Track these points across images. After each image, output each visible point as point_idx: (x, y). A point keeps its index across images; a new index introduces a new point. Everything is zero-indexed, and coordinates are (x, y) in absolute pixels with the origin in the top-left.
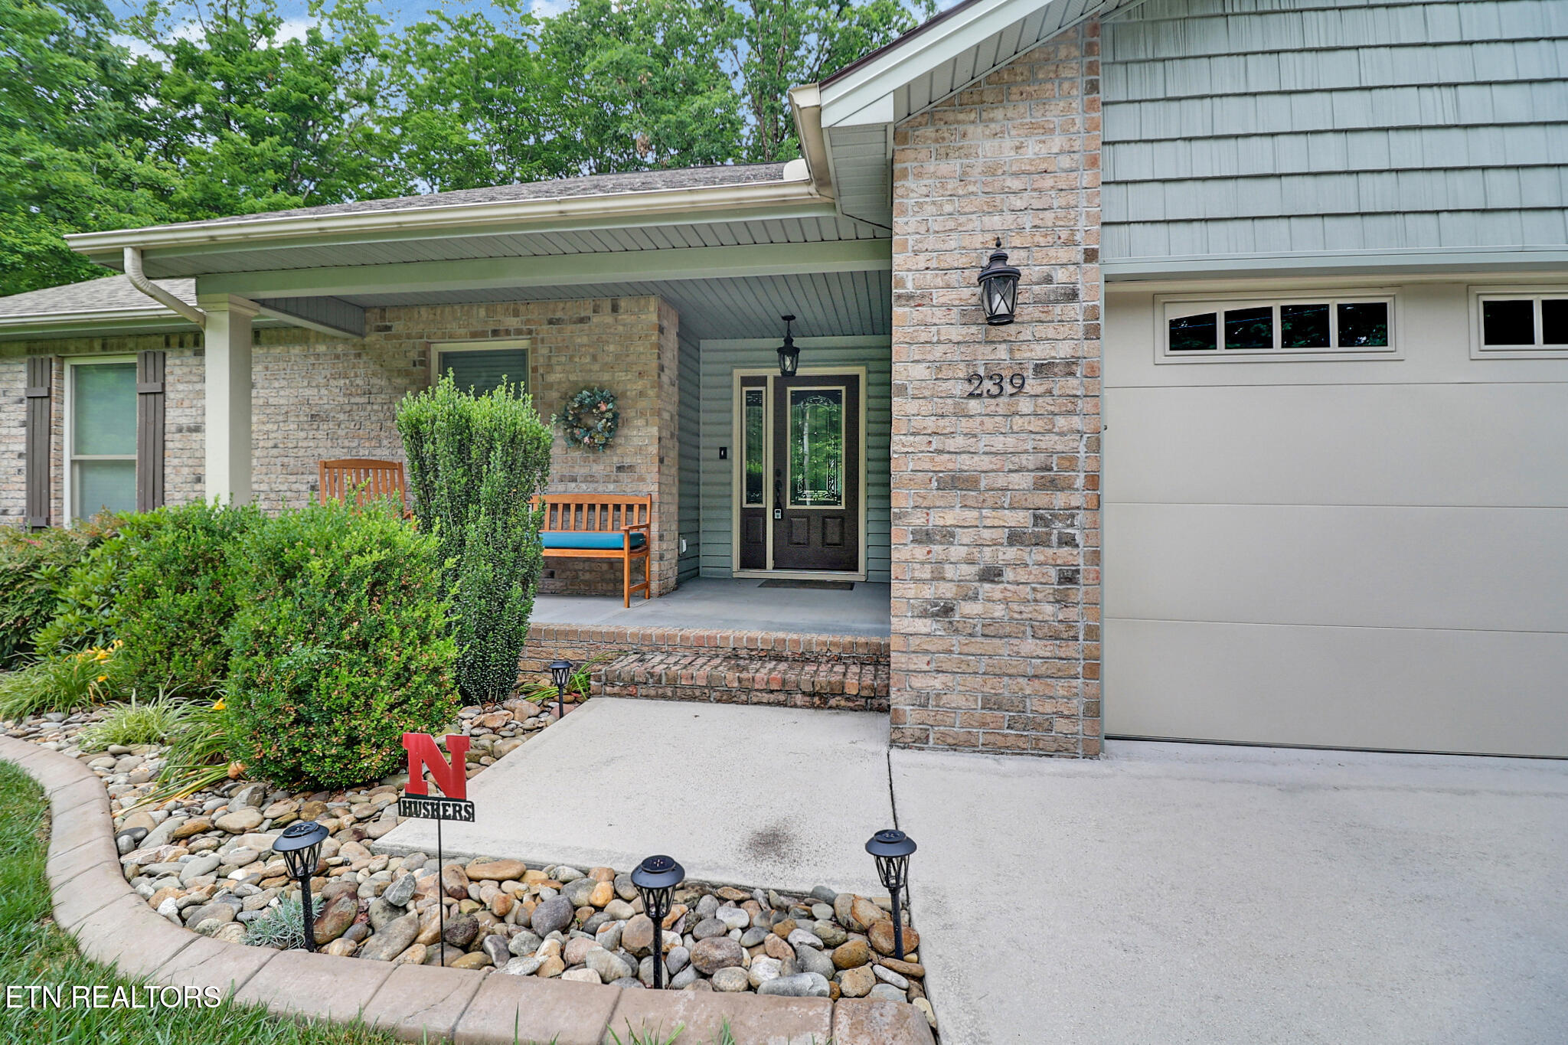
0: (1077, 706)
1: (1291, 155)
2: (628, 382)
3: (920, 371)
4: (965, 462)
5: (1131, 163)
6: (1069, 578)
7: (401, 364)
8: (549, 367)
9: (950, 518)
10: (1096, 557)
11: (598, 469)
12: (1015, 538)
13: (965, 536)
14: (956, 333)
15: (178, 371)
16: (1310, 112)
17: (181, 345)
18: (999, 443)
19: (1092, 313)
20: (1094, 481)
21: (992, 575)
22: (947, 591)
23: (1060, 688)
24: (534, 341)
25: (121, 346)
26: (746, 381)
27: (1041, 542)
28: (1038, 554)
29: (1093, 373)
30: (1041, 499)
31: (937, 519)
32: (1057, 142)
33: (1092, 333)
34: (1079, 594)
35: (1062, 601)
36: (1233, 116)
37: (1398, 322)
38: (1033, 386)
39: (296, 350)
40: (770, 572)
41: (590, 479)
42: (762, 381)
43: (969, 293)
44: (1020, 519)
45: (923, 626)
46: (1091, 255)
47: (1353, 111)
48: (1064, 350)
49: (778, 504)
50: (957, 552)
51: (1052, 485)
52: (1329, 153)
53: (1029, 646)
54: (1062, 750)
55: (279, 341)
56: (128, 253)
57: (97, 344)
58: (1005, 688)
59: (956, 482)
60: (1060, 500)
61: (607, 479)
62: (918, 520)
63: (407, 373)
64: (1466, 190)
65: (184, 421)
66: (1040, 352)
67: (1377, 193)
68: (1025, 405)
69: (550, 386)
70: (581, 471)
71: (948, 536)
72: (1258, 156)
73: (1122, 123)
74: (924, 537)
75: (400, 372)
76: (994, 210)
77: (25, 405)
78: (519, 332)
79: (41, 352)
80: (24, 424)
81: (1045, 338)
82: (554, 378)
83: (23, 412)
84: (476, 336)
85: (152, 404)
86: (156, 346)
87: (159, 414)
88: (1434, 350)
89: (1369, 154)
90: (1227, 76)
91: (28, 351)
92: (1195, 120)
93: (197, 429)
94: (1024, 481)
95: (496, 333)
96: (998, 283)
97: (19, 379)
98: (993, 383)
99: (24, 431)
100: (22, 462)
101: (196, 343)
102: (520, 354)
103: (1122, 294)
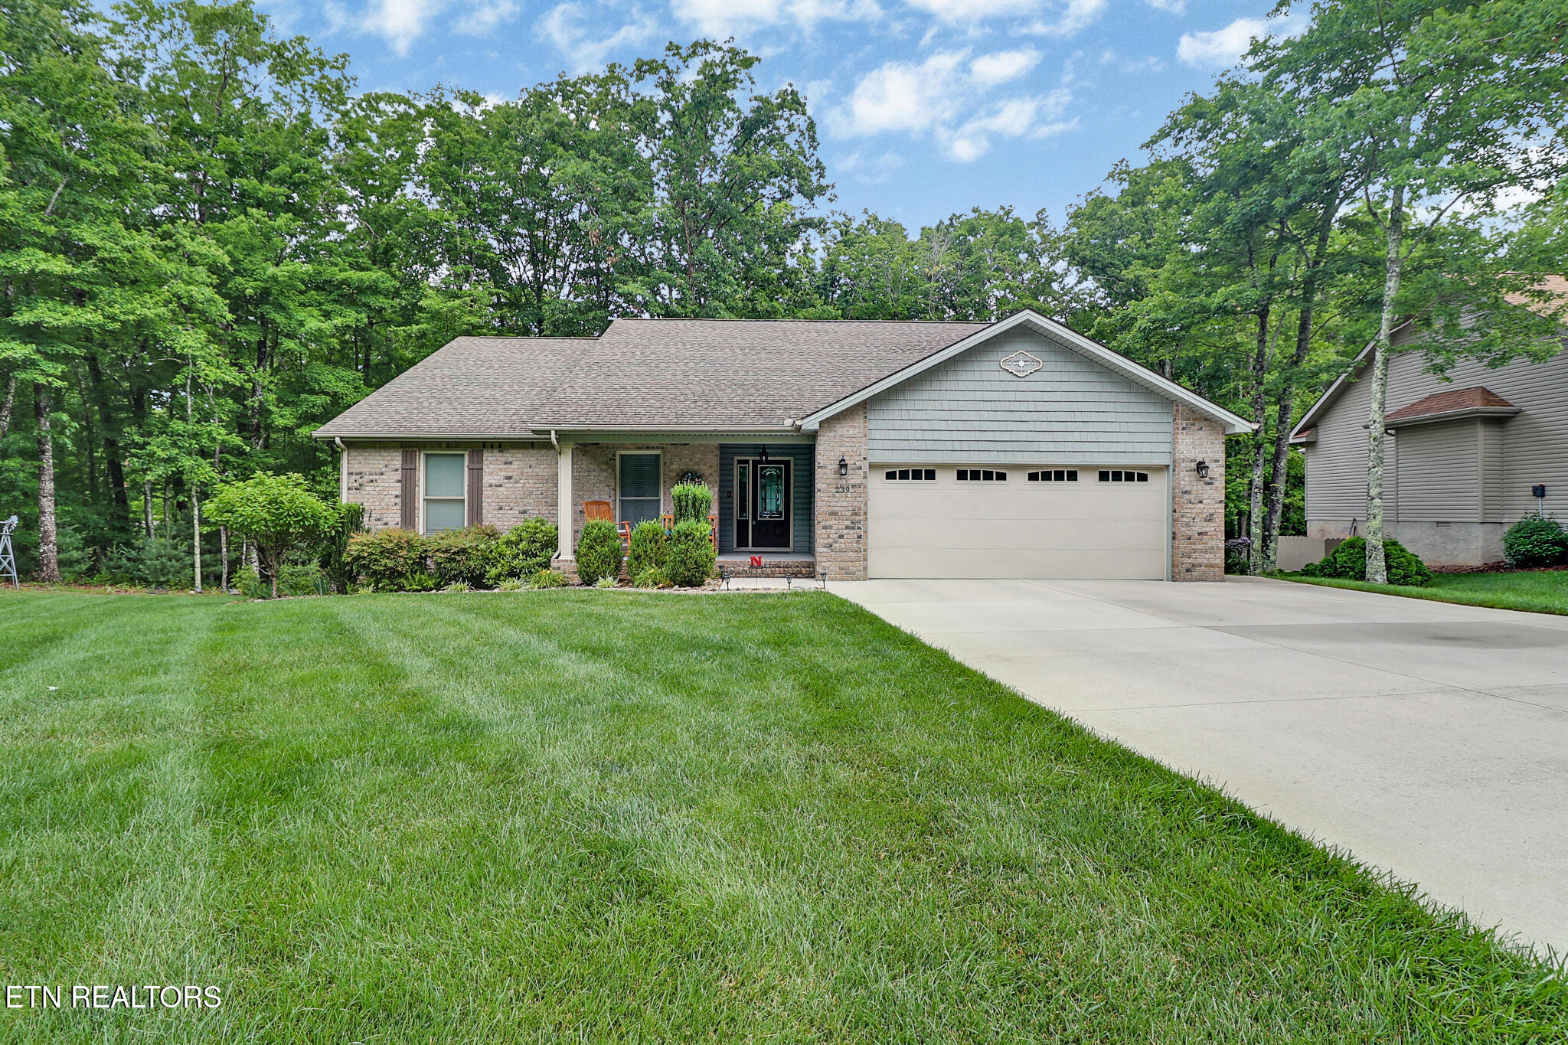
0: (861, 568)
1: (911, 435)
2: (705, 469)
3: (824, 486)
4: (835, 509)
5: (876, 435)
6: (860, 537)
7: (604, 459)
8: (672, 462)
9: (831, 523)
10: (866, 532)
12: (847, 527)
13: (835, 527)
14: (833, 476)
15: (490, 459)
16: (916, 425)
17: (492, 447)
18: (843, 504)
19: (865, 473)
20: (865, 514)
21: (841, 537)
22: (831, 541)
23: (857, 564)
24: (664, 452)
25: (460, 446)
26: (739, 462)
27: (853, 528)
28: (852, 531)
29: (865, 487)
30: (853, 518)
31: (828, 523)
32: (857, 430)
33: (865, 477)
34: (862, 541)
35: (858, 542)
36: (898, 425)
37: (938, 474)
38: (851, 490)
40: (750, 548)
42: (747, 462)
43: (836, 467)
44: (848, 523)
45: (825, 550)
46: (865, 459)
47: (925, 425)
48: (858, 482)
49: (754, 517)
50: (833, 531)
51: (856, 514)
52: (919, 435)
53: (850, 554)
54: (858, 579)
56: (553, 432)
57: (444, 445)
58: (844, 565)
59: (833, 514)
60: (857, 518)
62: (823, 523)
63: (607, 464)
65: (493, 482)
66: (853, 482)
67: (930, 445)
68: (849, 495)
69: (671, 471)
71: (831, 527)
72: (904, 435)
73: (872, 424)
74: (825, 528)
75: (603, 463)
76: (842, 446)
77: (400, 472)
78: (658, 448)
79: (409, 447)
80: (399, 481)
81: (854, 478)
82: (672, 467)
83: (398, 476)
84: (638, 448)
85: (477, 474)
86: (478, 447)
87: (480, 479)
88: (946, 480)
89: (928, 435)
90: (896, 415)
91: (401, 447)
92: (890, 425)
93: (500, 486)
94: (849, 513)
95: (648, 448)
96: (843, 465)
97: (396, 460)
98: (842, 489)
99: (399, 485)
100: (398, 500)
101: (500, 446)
102: (658, 456)
103: (873, 467)
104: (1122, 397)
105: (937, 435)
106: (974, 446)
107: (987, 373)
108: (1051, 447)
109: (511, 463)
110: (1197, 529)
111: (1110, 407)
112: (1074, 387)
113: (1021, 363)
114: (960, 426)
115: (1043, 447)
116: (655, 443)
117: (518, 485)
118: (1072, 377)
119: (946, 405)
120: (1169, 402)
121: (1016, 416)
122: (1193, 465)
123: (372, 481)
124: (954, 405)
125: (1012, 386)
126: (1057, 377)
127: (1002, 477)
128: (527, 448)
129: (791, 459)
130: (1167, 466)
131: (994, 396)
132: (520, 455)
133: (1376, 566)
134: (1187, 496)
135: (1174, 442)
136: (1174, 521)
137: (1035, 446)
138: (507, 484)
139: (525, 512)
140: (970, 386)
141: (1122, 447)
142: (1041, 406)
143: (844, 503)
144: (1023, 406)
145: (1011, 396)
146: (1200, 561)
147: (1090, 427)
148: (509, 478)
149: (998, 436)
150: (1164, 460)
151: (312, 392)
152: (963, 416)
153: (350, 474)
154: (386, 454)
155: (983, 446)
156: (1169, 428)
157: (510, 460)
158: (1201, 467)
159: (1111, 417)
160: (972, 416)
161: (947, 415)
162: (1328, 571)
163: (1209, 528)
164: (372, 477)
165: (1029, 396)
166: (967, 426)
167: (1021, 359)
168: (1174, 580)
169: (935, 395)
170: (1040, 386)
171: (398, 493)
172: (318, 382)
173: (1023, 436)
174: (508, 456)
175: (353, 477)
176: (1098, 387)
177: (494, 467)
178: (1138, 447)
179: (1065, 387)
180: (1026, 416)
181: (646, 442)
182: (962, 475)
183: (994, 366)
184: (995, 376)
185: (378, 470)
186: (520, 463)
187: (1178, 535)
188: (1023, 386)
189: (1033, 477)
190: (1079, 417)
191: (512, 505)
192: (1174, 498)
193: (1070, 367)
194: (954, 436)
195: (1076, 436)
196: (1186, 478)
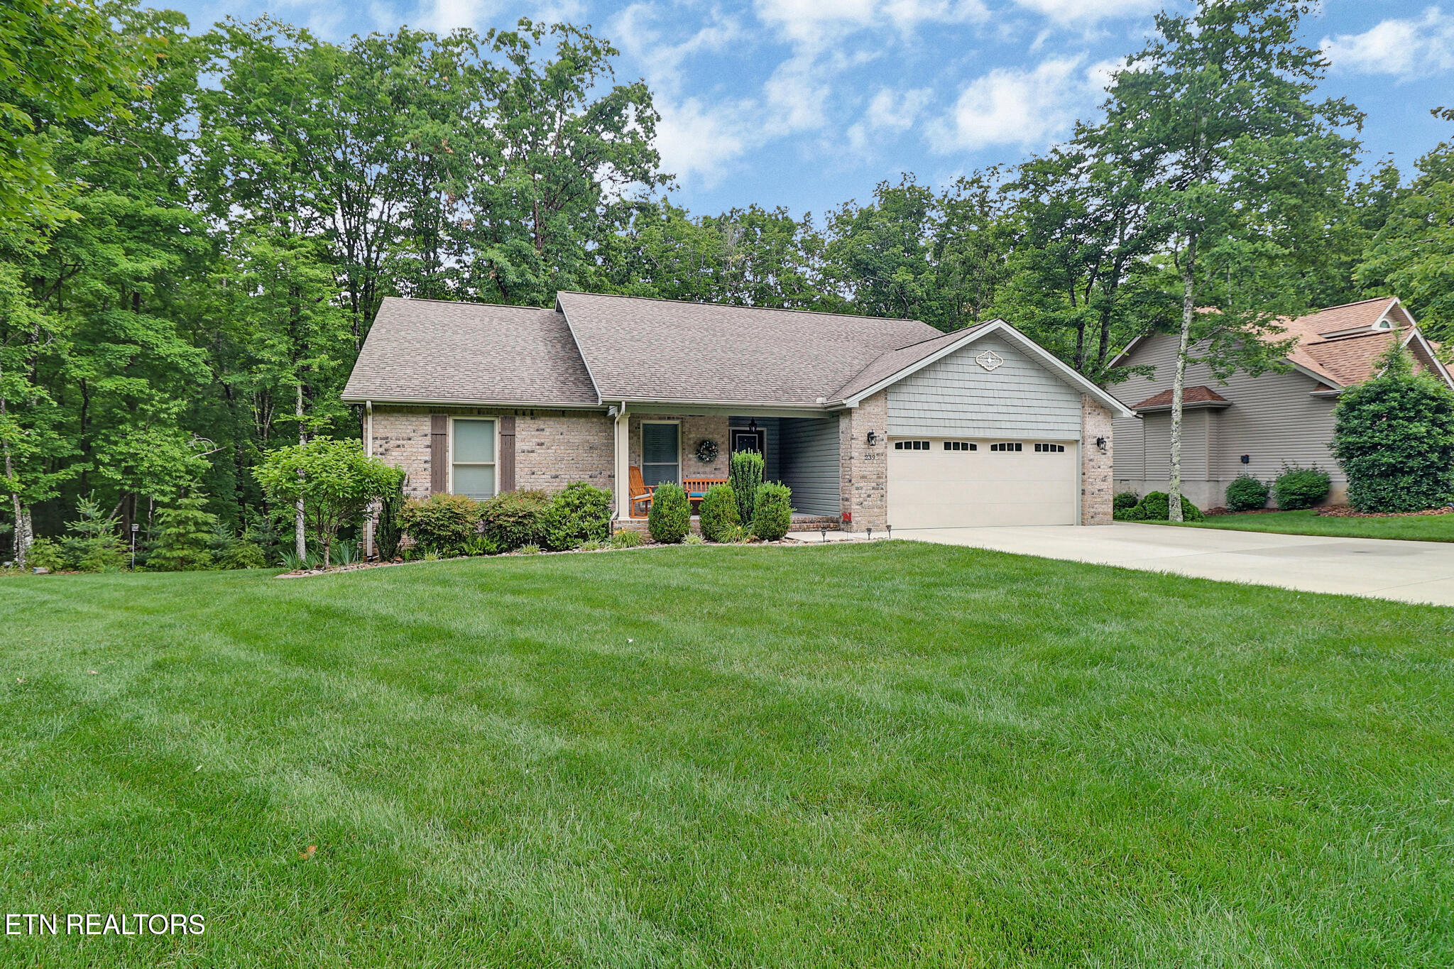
0: (884, 521)
1: (916, 414)
2: (717, 438)
3: (856, 454)
4: (864, 473)
5: (891, 413)
6: (882, 496)
8: (690, 432)
9: (862, 485)
10: (886, 492)
11: (707, 469)
12: (873, 488)
13: (864, 488)
14: (863, 446)
15: (522, 426)
16: (919, 406)
17: (524, 414)
19: (885, 443)
20: (886, 477)
21: (869, 496)
22: (862, 499)
23: (881, 517)
24: (682, 422)
25: (491, 413)
27: (878, 489)
28: (877, 492)
29: (885, 455)
30: (877, 480)
31: (859, 485)
32: (882, 409)
33: (885, 447)
34: (883, 499)
35: (881, 500)
36: (907, 405)
37: (931, 445)
38: (876, 457)
39: (583, 420)
41: (705, 473)
43: (866, 438)
44: (874, 485)
45: (857, 507)
46: (885, 431)
47: (926, 406)
48: (881, 451)
50: (863, 491)
51: (879, 478)
52: (922, 414)
53: (876, 510)
54: (883, 531)
55: (574, 416)
56: (623, 404)
57: (476, 412)
58: (871, 519)
59: (863, 477)
60: (881, 480)
61: (711, 473)
62: (856, 485)
63: (633, 432)
64: (942, 423)
65: (525, 448)
66: (877, 451)
67: (929, 422)
68: (875, 462)
69: (689, 439)
70: (701, 470)
71: (862, 488)
72: (911, 413)
73: (890, 404)
74: (857, 489)
76: (869, 422)
77: (429, 437)
78: (678, 418)
79: (439, 412)
80: (428, 447)
81: (878, 448)
82: (691, 436)
83: (428, 441)
84: (660, 419)
85: (509, 439)
86: (510, 414)
87: (513, 444)
88: (937, 449)
89: (928, 414)
90: (906, 397)
91: (431, 412)
92: (901, 405)
93: (533, 452)
94: (875, 477)
95: (669, 418)
96: (871, 437)
97: (426, 425)
98: (869, 457)
99: (429, 450)
100: (428, 466)
101: (532, 414)
102: (676, 426)
103: (890, 438)
104: (1052, 389)
105: (934, 415)
106: (958, 423)
107: (966, 365)
108: (1008, 425)
109: (543, 430)
110: (1097, 487)
111: (1044, 396)
112: (1023, 380)
113: (990, 360)
114: (949, 407)
115: (1003, 425)
116: (675, 414)
117: (549, 451)
118: (1021, 372)
119: (940, 391)
120: (1079, 393)
121: (986, 401)
122: (1095, 441)
123: (399, 446)
124: (945, 391)
125: (983, 378)
126: (1011, 372)
127: (974, 448)
128: (559, 416)
129: (764, 429)
130: (1077, 441)
131: (972, 385)
132: (551, 423)
133: (1176, 511)
134: (1091, 463)
135: (1083, 424)
136: (1083, 481)
137: (998, 425)
138: (539, 450)
139: (556, 477)
140: (956, 376)
141: (1051, 426)
142: (1002, 394)
143: (870, 468)
144: (990, 393)
145: (982, 385)
146: (1100, 510)
147: (1032, 411)
148: (542, 444)
149: (974, 416)
150: (1076, 436)
151: (117, 341)
152: (951, 399)
153: (375, 439)
154: (414, 419)
155: (964, 424)
156: (1078, 412)
157: (542, 427)
158: (1100, 442)
159: (1045, 403)
160: (958, 400)
161: (940, 399)
162: (1141, 516)
163: (1104, 486)
164: (399, 442)
165: (994, 386)
166: (954, 408)
167: (990, 357)
168: (1083, 524)
169: (931, 382)
170: (1002, 378)
171: (428, 458)
172: (123, 328)
173: (990, 417)
174: (540, 423)
175: (378, 442)
176: (1036, 380)
177: (525, 433)
178: (1061, 426)
179: (1016, 379)
180: (992, 401)
181: (668, 413)
182: (947, 446)
183: (971, 361)
184: (972, 369)
185: (405, 435)
186: (551, 429)
187: (1087, 492)
188: (990, 378)
189: (994, 448)
190: (1026, 403)
191: (544, 470)
192: (1083, 464)
193: (1020, 365)
194: (945, 415)
195: (1024, 418)
196: (1091, 449)
